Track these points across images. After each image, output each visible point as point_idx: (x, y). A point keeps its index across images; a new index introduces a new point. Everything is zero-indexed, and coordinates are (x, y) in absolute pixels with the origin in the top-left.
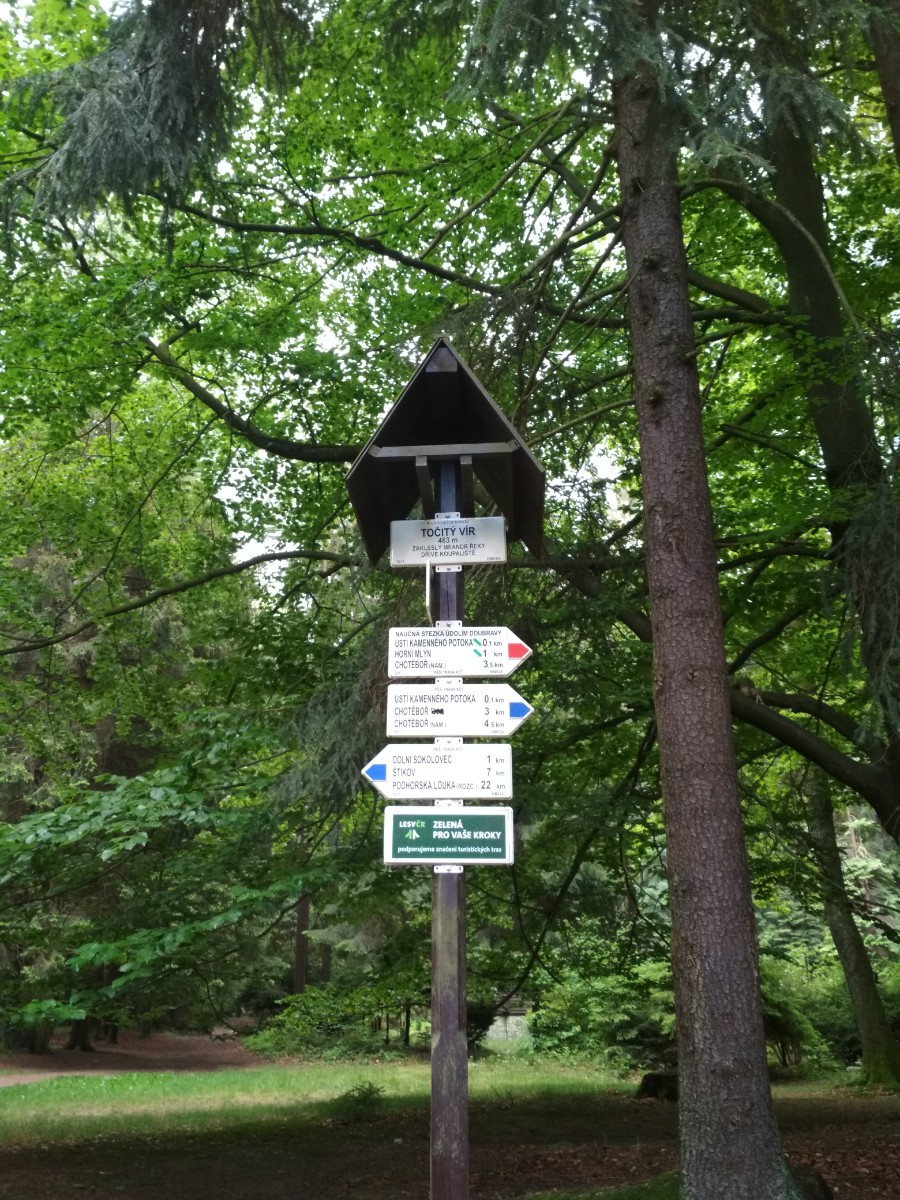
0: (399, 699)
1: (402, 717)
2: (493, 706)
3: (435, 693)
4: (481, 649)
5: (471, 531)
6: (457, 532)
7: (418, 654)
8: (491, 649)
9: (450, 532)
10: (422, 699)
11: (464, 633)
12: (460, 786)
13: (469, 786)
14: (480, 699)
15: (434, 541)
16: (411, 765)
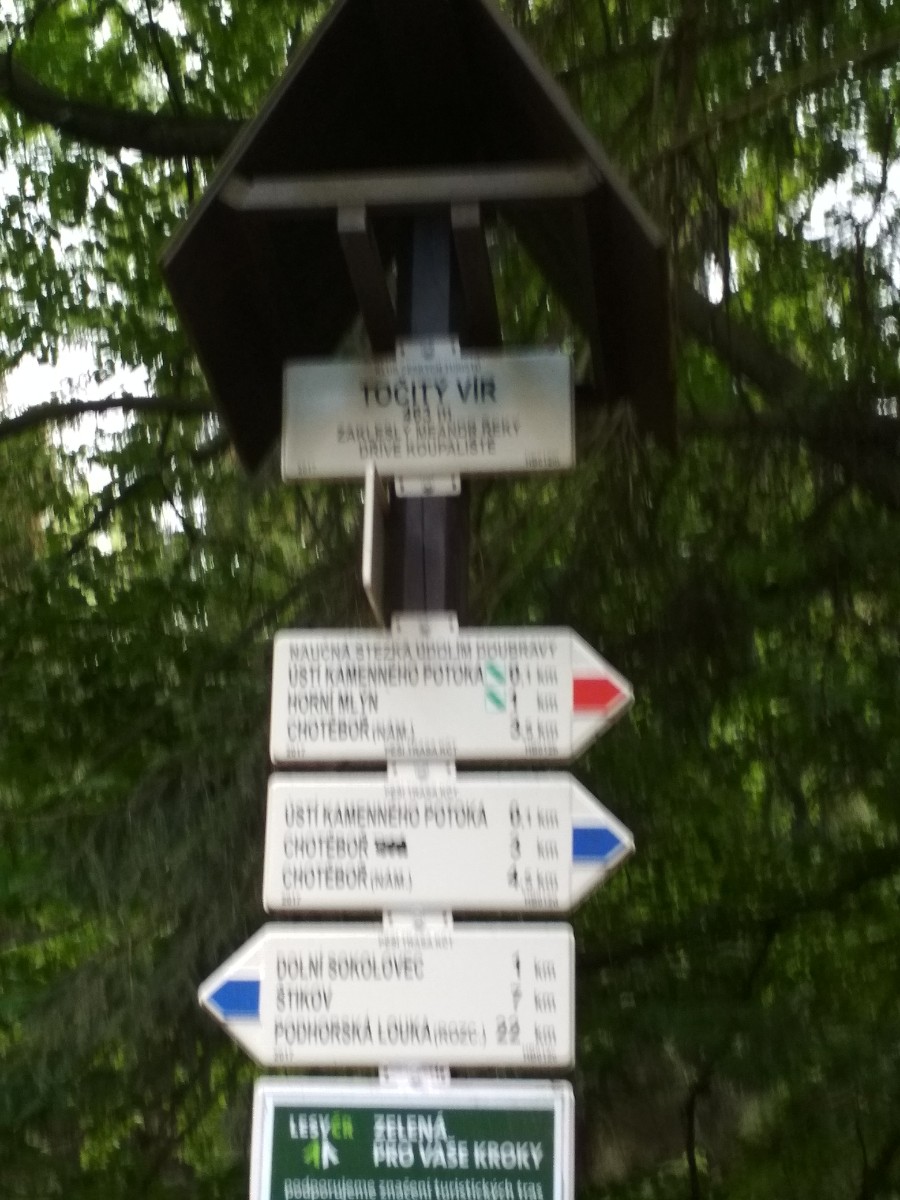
0: (296, 814)
1: (300, 861)
2: (530, 835)
3: (384, 802)
4: (504, 691)
5: (485, 389)
6: (451, 394)
7: (345, 701)
8: (528, 692)
9: (432, 394)
10: (351, 814)
11: (465, 650)
12: (443, 1033)
13: (464, 1034)
14: (498, 815)
15: (394, 414)
16: (325, 981)
